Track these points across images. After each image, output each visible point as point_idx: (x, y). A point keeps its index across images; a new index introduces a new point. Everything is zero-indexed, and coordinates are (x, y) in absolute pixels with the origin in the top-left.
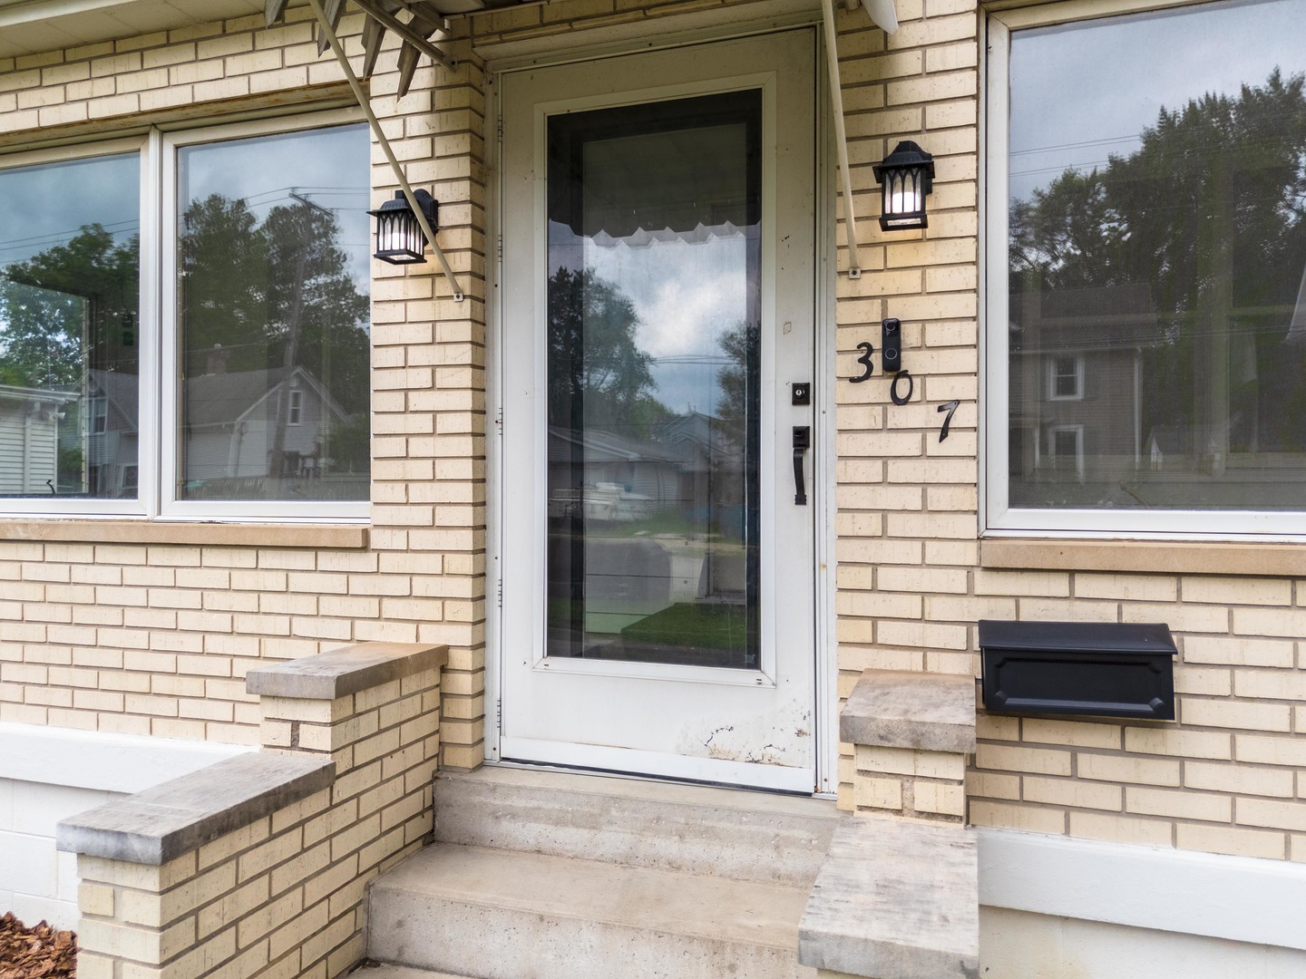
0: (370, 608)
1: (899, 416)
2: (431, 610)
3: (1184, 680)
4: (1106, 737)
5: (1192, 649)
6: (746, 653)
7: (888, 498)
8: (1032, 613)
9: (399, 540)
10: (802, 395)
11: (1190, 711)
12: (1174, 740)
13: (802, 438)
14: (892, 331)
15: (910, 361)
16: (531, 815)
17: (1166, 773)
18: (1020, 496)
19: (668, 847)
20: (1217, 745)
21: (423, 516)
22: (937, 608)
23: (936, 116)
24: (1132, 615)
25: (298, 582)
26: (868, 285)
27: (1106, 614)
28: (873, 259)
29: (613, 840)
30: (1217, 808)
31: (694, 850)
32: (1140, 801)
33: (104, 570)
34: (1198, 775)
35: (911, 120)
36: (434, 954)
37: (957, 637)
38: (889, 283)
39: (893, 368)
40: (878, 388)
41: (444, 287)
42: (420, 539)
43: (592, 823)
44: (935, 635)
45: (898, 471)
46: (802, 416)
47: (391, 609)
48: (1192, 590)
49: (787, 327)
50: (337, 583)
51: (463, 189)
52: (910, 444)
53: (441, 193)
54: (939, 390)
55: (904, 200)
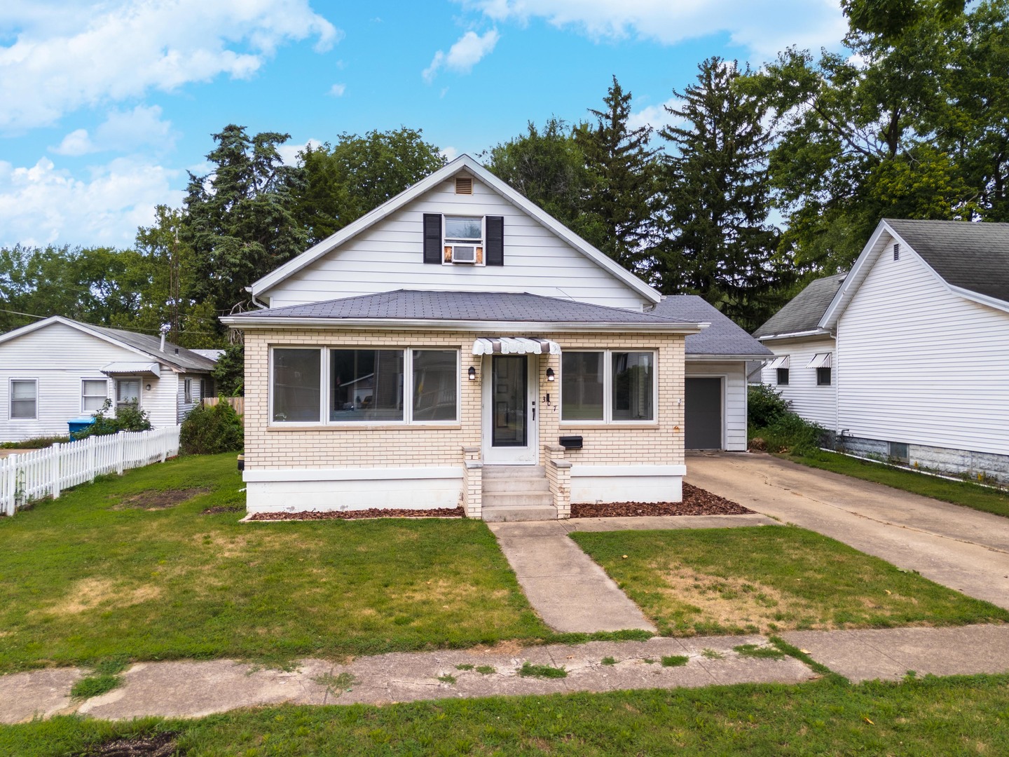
0: (462, 440)
1: (549, 407)
2: (473, 440)
3: (583, 443)
4: (574, 452)
5: (584, 439)
6: (524, 443)
7: (547, 419)
8: (566, 435)
9: (467, 428)
10: (534, 403)
11: (584, 447)
12: (582, 451)
13: (534, 410)
14: (548, 395)
15: (550, 400)
16: (493, 472)
17: (581, 455)
18: (564, 418)
19: (516, 474)
20: (586, 451)
21: (472, 423)
22: (554, 435)
23: (554, 365)
24: (578, 435)
25: (446, 436)
26: (544, 388)
27: (574, 435)
28: (545, 384)
29: (507, 474)
30: (586, 460)
31: (520, 474)
32: (578, 460)
33: (402, 435)
34: (585, 455)
35: (550, 365)
36: (489, 490)
37: (556, 439)
38: (547, 388)
39: (548, 401)
40: (546, 403)
41: (477, 384)
42: (471, 427)
43: (503, 472)
44: (553, 439)
45: (549, 416)
46: (534, 407)
47: (465, 440)
48: (584, 431)
49: (531, 393)
50: (455, 436)
51: (480, 367)
52: (550, 412)
53: (475, 368)
54: (554, 404)
55: (551, 378)
